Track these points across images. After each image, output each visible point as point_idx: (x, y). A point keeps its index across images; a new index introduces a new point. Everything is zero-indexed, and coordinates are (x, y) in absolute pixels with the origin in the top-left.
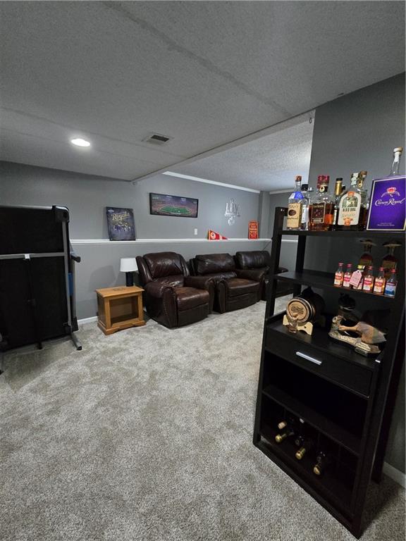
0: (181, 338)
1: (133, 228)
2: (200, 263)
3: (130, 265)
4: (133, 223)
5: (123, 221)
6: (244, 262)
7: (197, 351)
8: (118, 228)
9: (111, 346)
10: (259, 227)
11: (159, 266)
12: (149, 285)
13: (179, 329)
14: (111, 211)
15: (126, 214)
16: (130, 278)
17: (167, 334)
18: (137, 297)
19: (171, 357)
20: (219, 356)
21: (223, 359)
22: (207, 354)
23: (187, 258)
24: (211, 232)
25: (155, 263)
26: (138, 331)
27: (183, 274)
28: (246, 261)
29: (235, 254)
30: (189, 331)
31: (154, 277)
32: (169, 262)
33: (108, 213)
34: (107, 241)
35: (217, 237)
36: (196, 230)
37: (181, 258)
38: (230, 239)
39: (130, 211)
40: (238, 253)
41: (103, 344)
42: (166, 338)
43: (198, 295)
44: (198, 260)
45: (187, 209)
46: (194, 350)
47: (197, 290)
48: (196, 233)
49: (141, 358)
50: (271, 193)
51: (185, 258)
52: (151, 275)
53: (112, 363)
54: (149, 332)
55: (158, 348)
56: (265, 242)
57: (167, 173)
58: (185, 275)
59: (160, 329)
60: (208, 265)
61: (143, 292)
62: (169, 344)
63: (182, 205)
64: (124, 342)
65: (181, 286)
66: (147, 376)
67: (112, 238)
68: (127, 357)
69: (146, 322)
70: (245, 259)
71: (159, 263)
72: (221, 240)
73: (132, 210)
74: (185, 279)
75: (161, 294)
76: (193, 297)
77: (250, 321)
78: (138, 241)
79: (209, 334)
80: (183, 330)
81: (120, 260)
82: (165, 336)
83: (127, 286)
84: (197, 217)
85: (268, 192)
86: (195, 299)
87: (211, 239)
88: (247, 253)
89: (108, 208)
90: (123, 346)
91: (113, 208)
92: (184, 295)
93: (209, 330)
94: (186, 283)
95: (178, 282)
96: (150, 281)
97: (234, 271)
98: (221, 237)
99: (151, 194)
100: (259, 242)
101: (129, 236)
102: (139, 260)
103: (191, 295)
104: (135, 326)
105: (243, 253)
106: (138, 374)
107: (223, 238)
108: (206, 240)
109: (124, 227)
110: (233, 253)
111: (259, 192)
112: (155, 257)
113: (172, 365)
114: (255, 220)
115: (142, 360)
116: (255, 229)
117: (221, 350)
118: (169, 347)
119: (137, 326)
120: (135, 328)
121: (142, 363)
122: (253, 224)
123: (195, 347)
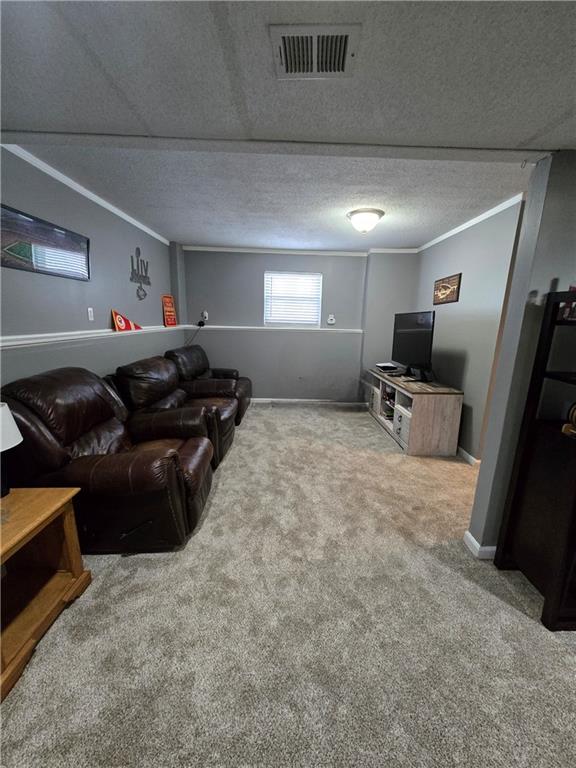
0: (228, 554)
2: (132, 383)
6: (183, 368)
10: (175, 304)
18: (60, 520)
19: (280, 606)
20: (333, 545)
21: (345, 542)
22: (317, 554)
24: (117, 314)
29: (164, 356)
31: (66, 441)
35: (128, 326)
36: (90, 311)
37: (98, 379)
38: (146, 329)
40: (170, 354)
42: (203, 576)
46: (286, 561)
48: (92, 317)
50: (184, 249)
56: (185, 330)
58: (120, 416)
64: (109, 669)
65: (130, 442)
66: (315, 690)
70: (184, 363)
72: (133, 330)
74: (126, 425)
77: (272, 465)
79: (258, 516)
80: (203, 535)
82: (192, 573)
84: (89, 278)
87: (120, 329)
88: (181, 351)
93: (248, 510)
98: (132, 324)
100: (180, 330)
104: (68, 604)
105: (178, 350)
106: (293, 706)
107: (137, 327)
108: (107, 332)
111: (168, 243)
114: (168, 292)
115: (244, 668)
116: (173, 309)
117: (319, 533)
118: (242, 589)
119: (78, 597)
120: (74, 608)
121: (253, 673)
122: (167, 300)
123: (278, 555)
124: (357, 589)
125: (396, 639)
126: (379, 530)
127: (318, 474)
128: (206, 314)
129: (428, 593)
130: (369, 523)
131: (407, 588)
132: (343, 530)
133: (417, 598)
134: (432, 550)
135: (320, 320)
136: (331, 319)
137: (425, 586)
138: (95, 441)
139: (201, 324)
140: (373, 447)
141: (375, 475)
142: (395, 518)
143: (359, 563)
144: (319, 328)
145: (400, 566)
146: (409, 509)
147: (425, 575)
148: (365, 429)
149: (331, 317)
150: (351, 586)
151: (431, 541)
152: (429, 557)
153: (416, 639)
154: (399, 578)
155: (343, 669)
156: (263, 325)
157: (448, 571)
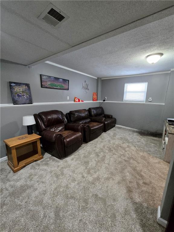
0: (69, 166)
1: (30, 96)
2: (72, 115)
3: (30, 121)
4: (30, 93)
5: (23, 92)
6: (93, 113)
7: (83, 177)
8: (19, 96)
9: (19, 184)
10: (97, 95)
11: (50, 119)
12: (45, 133)
13: (66, 159)
14: (13, 84)
15: (24, 87)
16: (30, 129)
17: (59, 164)
18: (36, 142)
19: (67, 187)
20: (98, 179)
21: (102, 180)
22: (90, 179)
23: (65, 113)
24: (76, 98)
25: (47, 118)
26: (39, 165)
27: (63, 122)
28: (94, 112)
29: (88, 109)
30: (72, 159)
31: (47, 126)
32: (55, 116)
33: (10, 86)
34: (12, 105)
35: (79, 101)
36: (68, 97)
37: (62, 113)
38: (85, 102)
39: (27, 85)
40: (90, 109)
41: (12, 183)
42: (60, 168)
43: (76, 136)
44: (71, 114)
45: (63, 85)
46: (80, 176)
47: (75, 133)
48: (68, 99)
49: (44, 193)
50: (102, 79)
51: (64, 113)
52: (45, 125)
53: (20, 205)
54: (47, 164)
55: (55, 179)
56: (100, 102)
57: (47, 62)
58: (65, 123)
59: (54, 160)
60: (77, 116)
61: (40, 138)
62: (62, 174)
63: (60, 83)
64: (29, 177)
65: (64, 130)
66: (52, 215)
67: (15, 102)
68: (33, 195)
69: (43, 156)
70: (93, 112)
71: (49, 117)
72: (81, 102)
73: (29, 84)
74: (65, 125)
75: (54, 140)
76: (73, 137)
77: (104, 147)
78: (35, 104)
79: (86, 160)
80: (69, 159)
81: (22, 118)
82: (58, 166)
83: (29, 134)
84: (68, 90)
85: (101, 78)
86: (74, 139)
87: (76, 102)
88: (94, 108)
89: (10, 83)
90: (29, 183)
91: (14, 83)
92: (68, 137)
93: (85, 157)
94: (66, 128)
95: (62, 127)
96: (45, 130)
97: (89, 118)
98: (81, 101)
99: (41, 75)
100: (98, 102)
101: (28, 101)
102: (36, 116)
103: (72, 136)
104: (36, 161)
105: (92, 108)
106: (45, 214)
107: (82, 101)
108: (73, 102)
109: (24, 95)
110: (87, 109)
111: (96, 78)
112: (47, 113)
113: (69, 196)
114: (96, 92)
115: (46, 196)
116: (96, 96)
117: (97, 173)
118: (63, 176)
119: (38, 160)
120: (36, 162)
121: (46, 198)
122: (94, 94)
123: (80, 173)
124: (91, 197)
125: (87, 222)
126: (119, 183)
127: (116, 154)
128: (106, 98)
129: (116, 217)
130: (118, 178)
131: (109, 209)
132: (106, 176)
133: (109, 216)
134: (135, 203)
135: (145, 100)
136: (150, 99)
137: (117, 214)
138: (54, 128)
139: (104, 101)
140: (149, 152)
141: (138, 163)
142: (130, 182)
143: (100, 189)
144: (145, 103)
145: (114, 200)
146: (141, 182)
147: (121, 210)
148: (153, 144)
149: (150, 98)
150: (91, 195)
151: (138, 199)
152: (130, 205)
153: (94, 228)
154: (109, 204)
155: (64, 216)
156: (123, 101)
157: (135, 216)
